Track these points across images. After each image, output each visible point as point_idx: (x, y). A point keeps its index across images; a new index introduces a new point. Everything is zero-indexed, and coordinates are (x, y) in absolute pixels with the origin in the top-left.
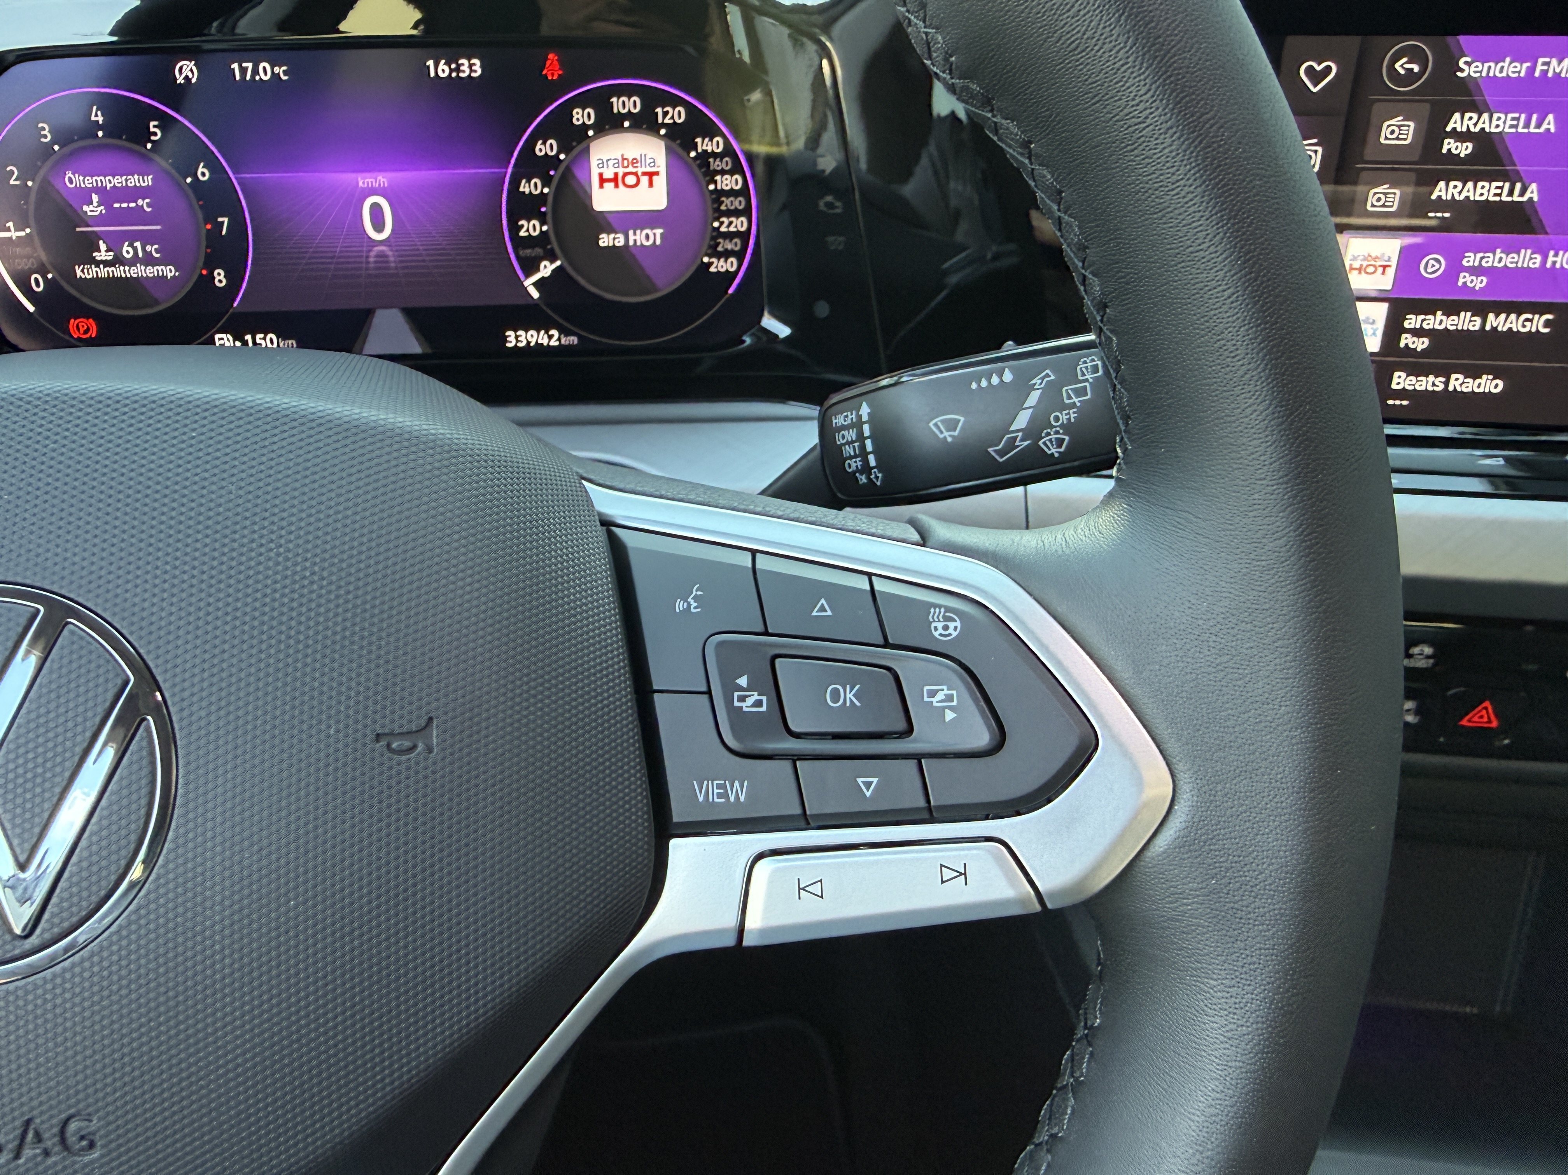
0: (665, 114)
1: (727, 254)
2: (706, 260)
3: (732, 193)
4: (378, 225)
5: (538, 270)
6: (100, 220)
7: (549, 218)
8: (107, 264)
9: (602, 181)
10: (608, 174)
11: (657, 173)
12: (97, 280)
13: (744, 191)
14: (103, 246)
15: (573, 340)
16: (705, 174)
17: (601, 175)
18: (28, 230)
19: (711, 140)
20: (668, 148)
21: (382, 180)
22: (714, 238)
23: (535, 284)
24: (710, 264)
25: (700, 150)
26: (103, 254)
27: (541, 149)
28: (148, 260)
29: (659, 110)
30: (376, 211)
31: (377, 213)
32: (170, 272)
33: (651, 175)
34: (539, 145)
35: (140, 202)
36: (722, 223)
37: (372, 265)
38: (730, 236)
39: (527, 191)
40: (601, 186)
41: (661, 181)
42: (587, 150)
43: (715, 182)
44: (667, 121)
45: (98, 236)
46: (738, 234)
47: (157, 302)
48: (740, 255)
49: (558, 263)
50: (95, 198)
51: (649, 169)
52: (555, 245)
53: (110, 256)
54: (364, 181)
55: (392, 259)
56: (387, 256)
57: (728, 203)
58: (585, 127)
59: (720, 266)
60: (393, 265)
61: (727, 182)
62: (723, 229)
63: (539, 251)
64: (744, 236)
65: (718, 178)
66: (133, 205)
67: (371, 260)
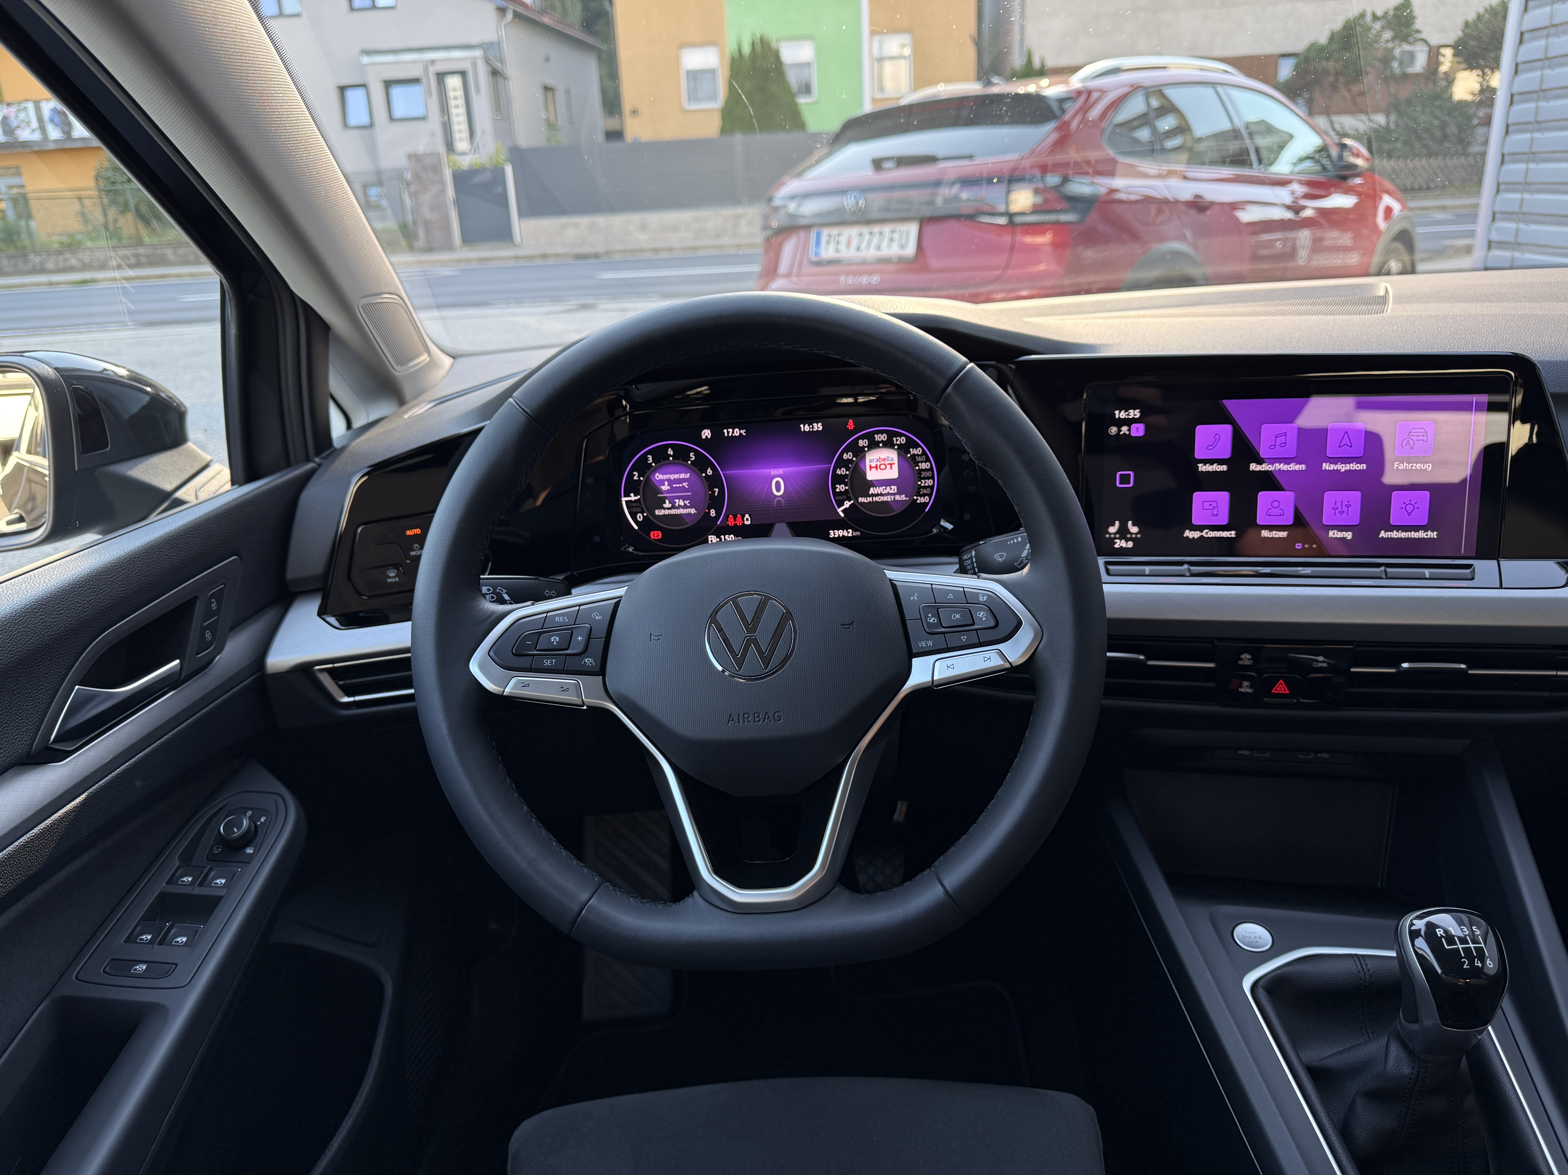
0: (897, 440)
1: (924, 495)
2: (915, 498)
3: (926, 470)
4: (778, 490)
5: (843, 505)
6: (668, 491)
7: (849, 483)
8: (668, 509)
9: (871, 468)
10: (873, 465)
11: (894, 464)
12: (664, 515)
13: (931, 469)
14: (667, 501)
15: (858, 533)
16: (914, 463)
17: (870, 465)
18: (639, 497)
19: (916, 449)
20: (898, 454)
21: (780, 471)
22: (919, 489)
23: (842, 511)
24: (917, 499)
25: (912, 453)
26: (667, 504)
27: (845, 456)
28: (685, 507)
29: (894, 439)
30: (778, 483)
31: (778, 485)
32: (693, 511)
33: (891, 464)
34: (845, 454)
35: (684, 484)
36: (922, 482)
37: (775, 505)
38: (925, 487)
39: (840, 473)
40: (870, 470)
41: (896, 467)
42: (864, 456)
43: (919, 466)
44: (898, 443)
45: (666, 498)
46: (929, 486)
47: (687, 524)
48: (930, 496)
49: (852, 502)
50: (666, 483)
51: (890, 462)
52: (851, 494)
53: (670, 506)
54: (773, 472)
55: (783, 502)
56: (781, 501)
57: (924, 474)
58: (864, 447)
59: (921, 500)
60: (784, 505)
61: (924, 466)
62: (923, 485)
63: (844, 497)
64: (932, 487)
65: (920, 464)
66: (681, 485)
67: (775, 503)
